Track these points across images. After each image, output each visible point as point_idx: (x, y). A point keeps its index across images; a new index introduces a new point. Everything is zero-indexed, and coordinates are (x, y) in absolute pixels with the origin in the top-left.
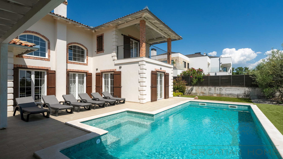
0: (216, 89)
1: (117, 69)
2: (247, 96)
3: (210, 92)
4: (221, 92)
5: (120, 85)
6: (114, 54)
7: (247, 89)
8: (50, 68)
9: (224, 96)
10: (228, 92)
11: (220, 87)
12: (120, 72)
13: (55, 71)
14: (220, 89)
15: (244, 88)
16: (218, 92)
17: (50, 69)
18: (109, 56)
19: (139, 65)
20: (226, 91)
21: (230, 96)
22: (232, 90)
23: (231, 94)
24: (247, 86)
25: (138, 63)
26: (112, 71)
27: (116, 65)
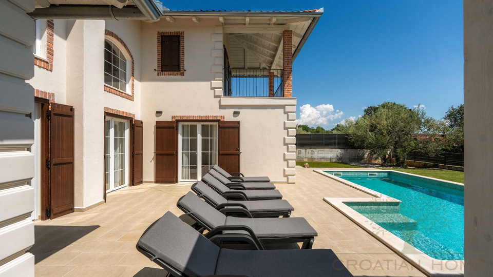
0: (307, 151)
1: (228, 116)
2: (340, 159)
3: (299, 155)
4: (313, 156)
5: (239, 150)
6: (219, 83)
7: (339, 151)
8: (53, 94)
9: (316, 160)
10: (320, 155)
11: (311, 149)
12: (239, 123)
13: (72, 109)
14: (312, 151)
15: (337, 150)
16: (309, 156)
17: (53, 100)
18: (204, 86)
19: (285, 113)
20: (318, 153)
21: (323, 161)
22: (325, 152)
23: (323, 158)
24: (339, 147)
25: (284, 109)
26: (211, 119)
27: (222, 107)
